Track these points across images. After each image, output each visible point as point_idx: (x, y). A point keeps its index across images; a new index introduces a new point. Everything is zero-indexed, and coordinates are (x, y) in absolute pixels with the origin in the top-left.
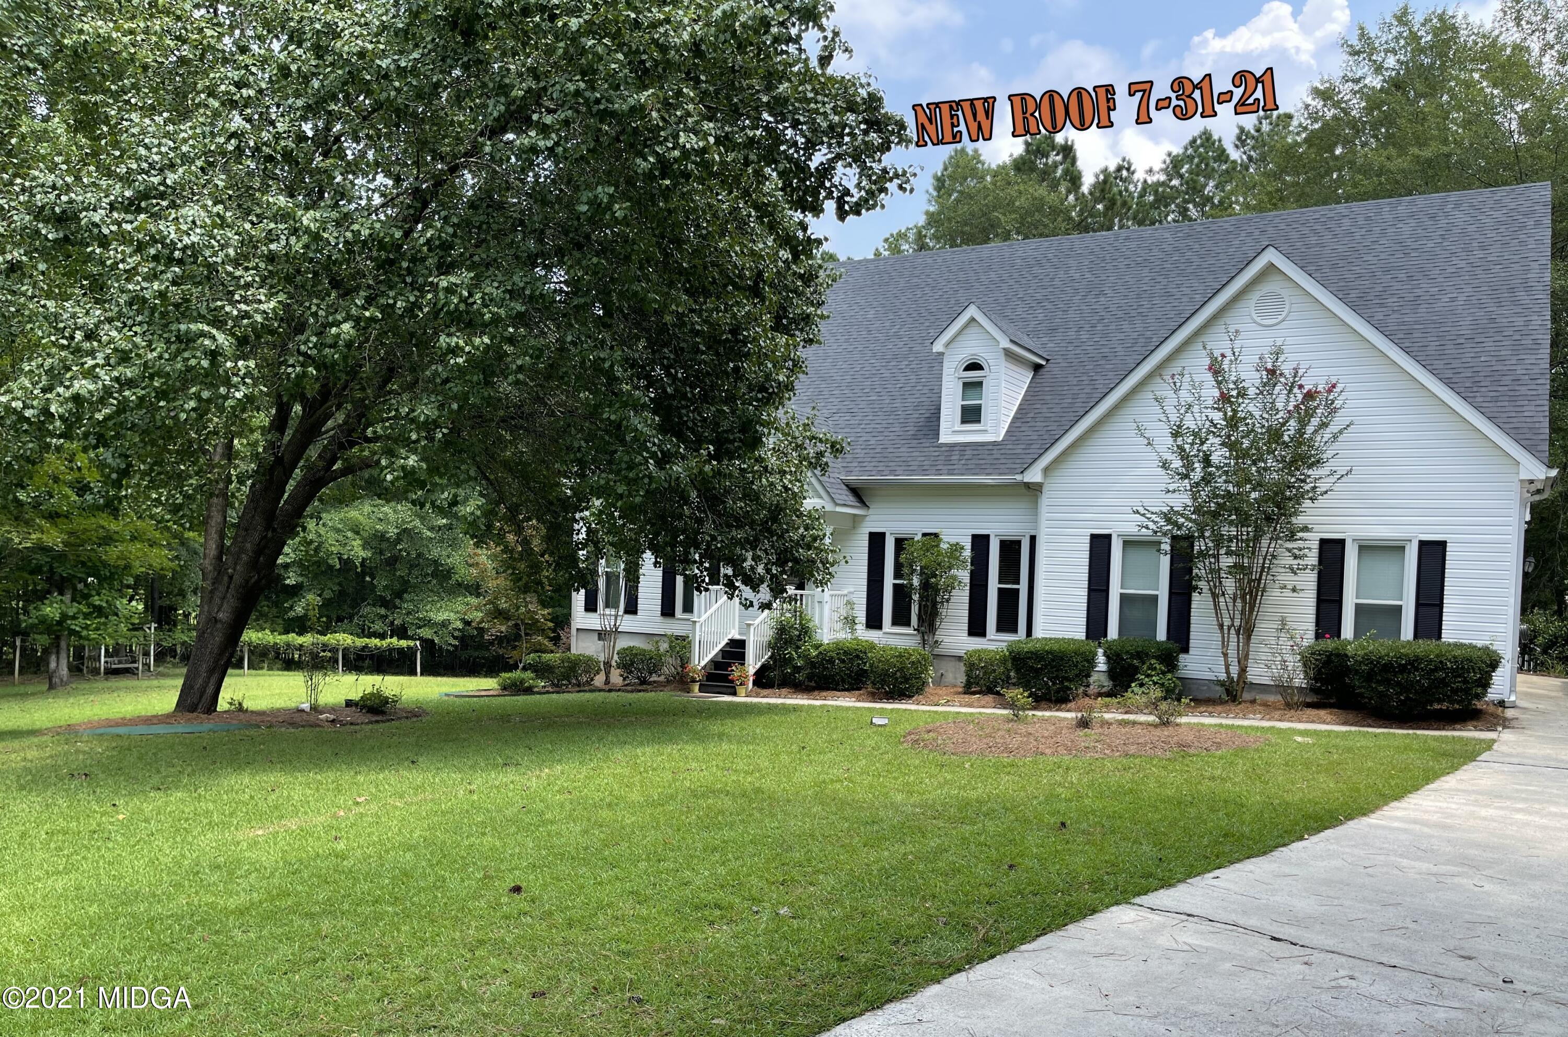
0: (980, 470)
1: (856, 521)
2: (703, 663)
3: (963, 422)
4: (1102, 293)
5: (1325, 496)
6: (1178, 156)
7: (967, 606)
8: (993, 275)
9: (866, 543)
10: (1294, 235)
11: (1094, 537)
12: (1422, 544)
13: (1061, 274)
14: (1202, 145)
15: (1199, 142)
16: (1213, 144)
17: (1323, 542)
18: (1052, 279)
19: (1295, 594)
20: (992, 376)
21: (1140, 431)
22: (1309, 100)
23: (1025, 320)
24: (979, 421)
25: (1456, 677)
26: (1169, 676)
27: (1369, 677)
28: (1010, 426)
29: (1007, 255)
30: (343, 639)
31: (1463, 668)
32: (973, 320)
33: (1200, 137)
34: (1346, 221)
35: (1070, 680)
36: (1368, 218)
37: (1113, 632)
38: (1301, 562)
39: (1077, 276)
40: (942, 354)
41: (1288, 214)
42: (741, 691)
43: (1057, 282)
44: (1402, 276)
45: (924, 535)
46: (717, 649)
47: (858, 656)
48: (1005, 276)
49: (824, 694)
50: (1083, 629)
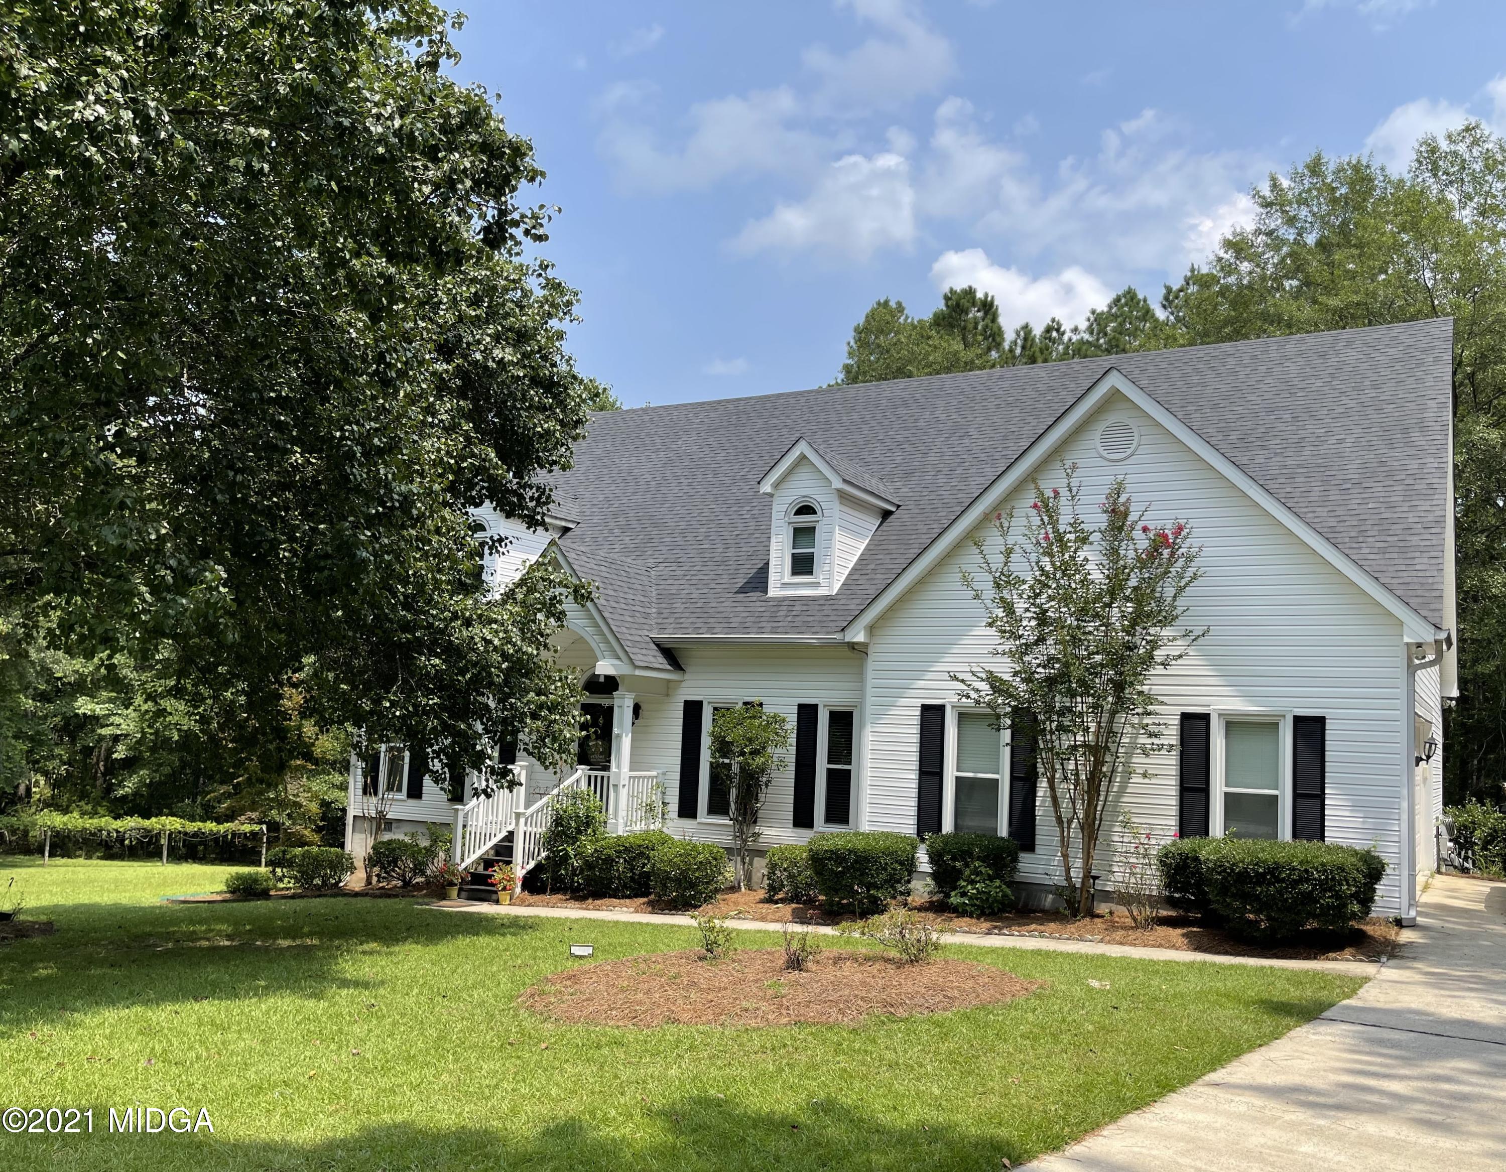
0: (808, 627)
1: (668, 689)
2: (468, 861)
3: (795, 572)
4: (967, 434)
5: (1180, 662)
6: (1102, 313)
7: (791, 791)
8: (855, 416)
9: (681, 714)
10: (1176, 374)
11: (925, 708)
12: (1298, 720)
13: (927, 415)
14: (1126, 304)
15: (1123, 301)
16: (1138, 303)
17: (1185, 717)
18: (916, 421)
19: (1147, 781)
20: (825, 521)
21: (967, 582)
22: (1221, 253)
23: (880, 463)
24: (810, 572)
25: (1325, 890)
26: (997, 883)
27: (1224, 889)
28: (847, 579)
29: (874, 395)
30: (170, 823)
31: (1333, 879)
32: (803, 457)
33: (1125, 296)
34: (1231, 361)
35: (877, 888)
36: (1254, 357)
37: (948, 825)
38: (1156, 741)
39: (943, 417)
40: (771, 495)
41: (1171, 353)
42: (504, 896)
43: (922, 423)
44: (1287, 417)
45: (745, 704)
46: (490, 844)
47: (642, 854)
48: (868, 417)
49: (598, 902)
50: (913, 821)
